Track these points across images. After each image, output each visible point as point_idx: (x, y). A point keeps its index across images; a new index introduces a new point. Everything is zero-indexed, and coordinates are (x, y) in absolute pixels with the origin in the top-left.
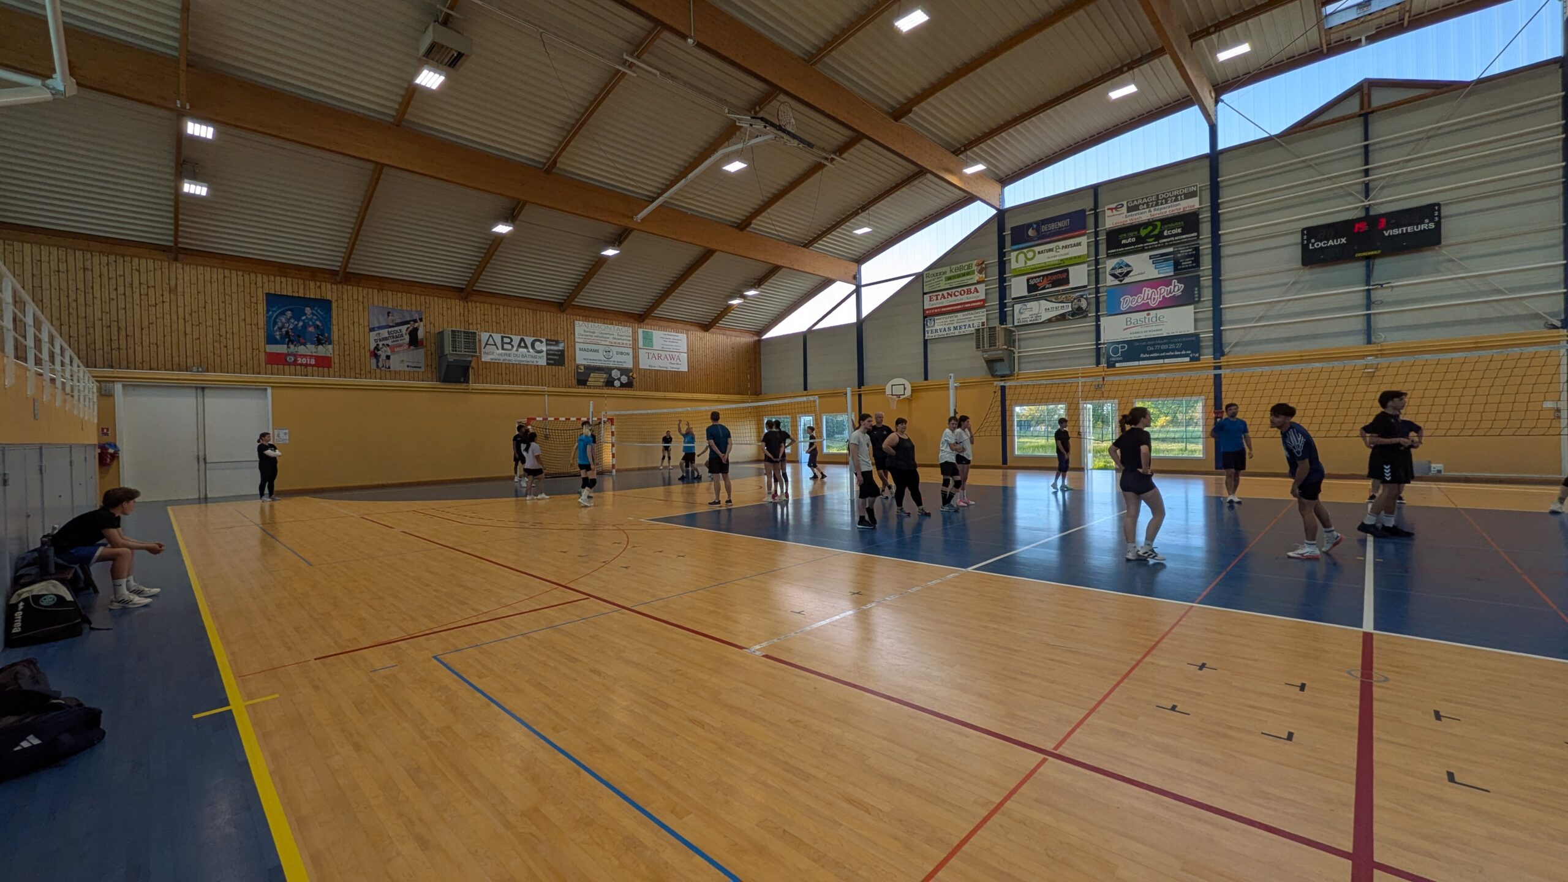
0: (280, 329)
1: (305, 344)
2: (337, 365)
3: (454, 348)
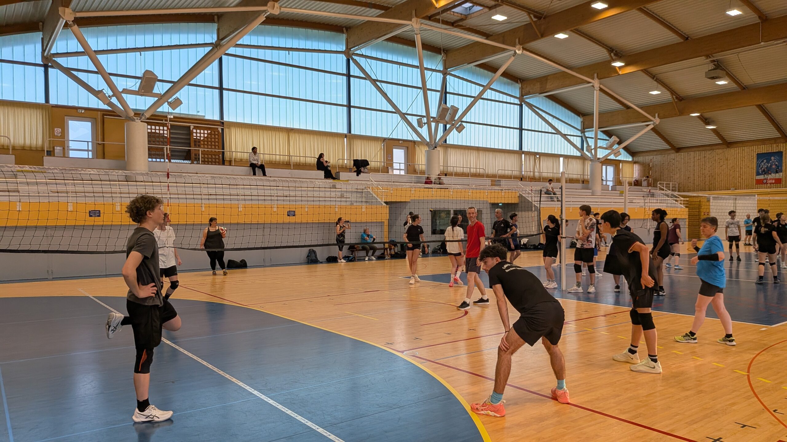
0: (761, 168)
1: (771, 174)
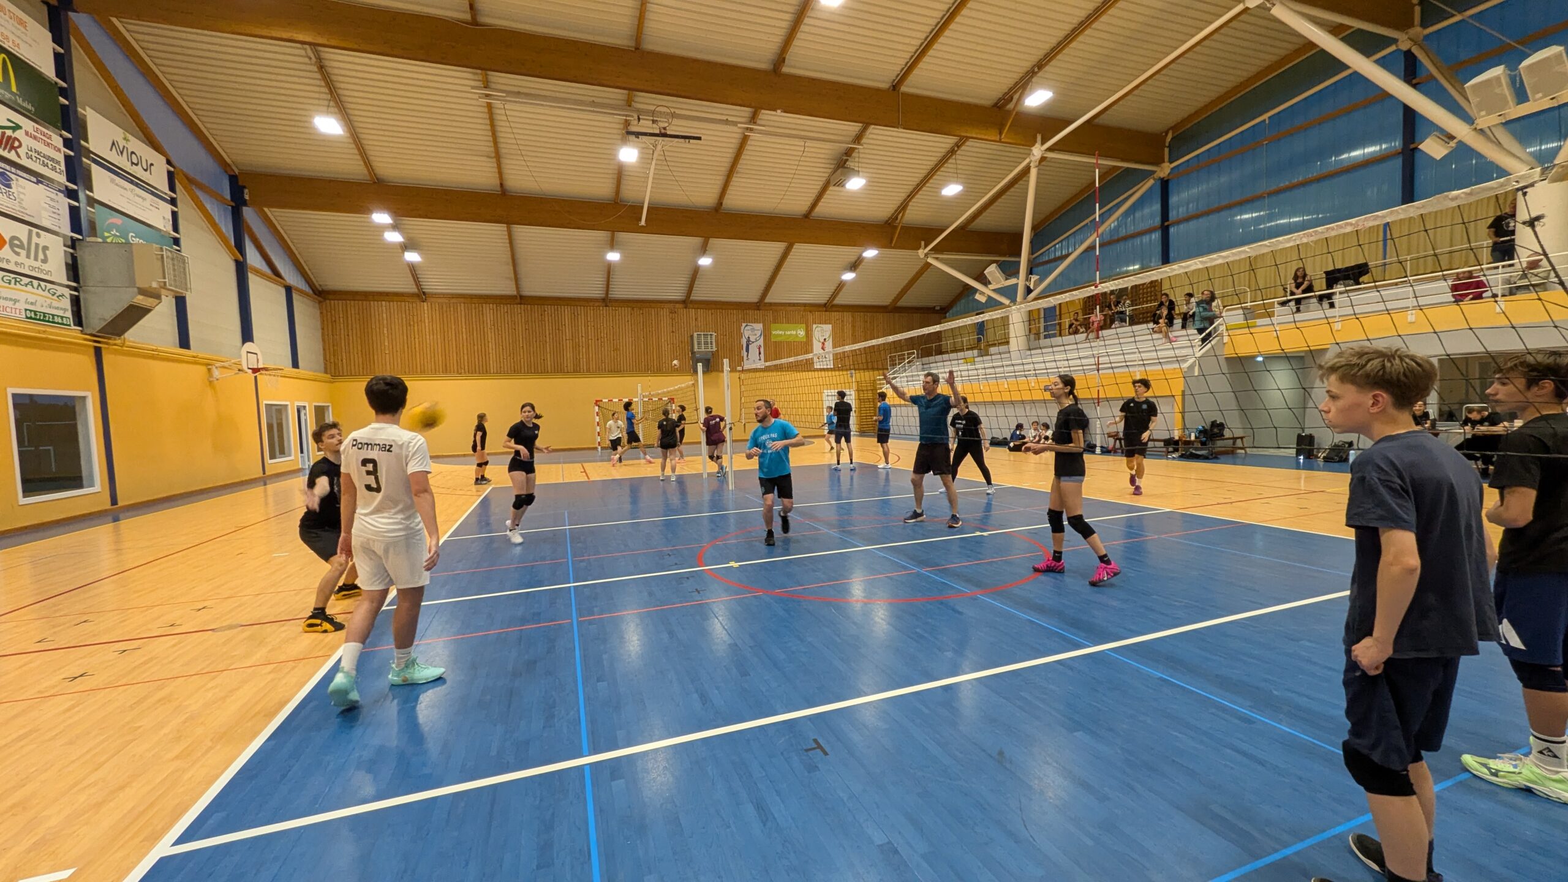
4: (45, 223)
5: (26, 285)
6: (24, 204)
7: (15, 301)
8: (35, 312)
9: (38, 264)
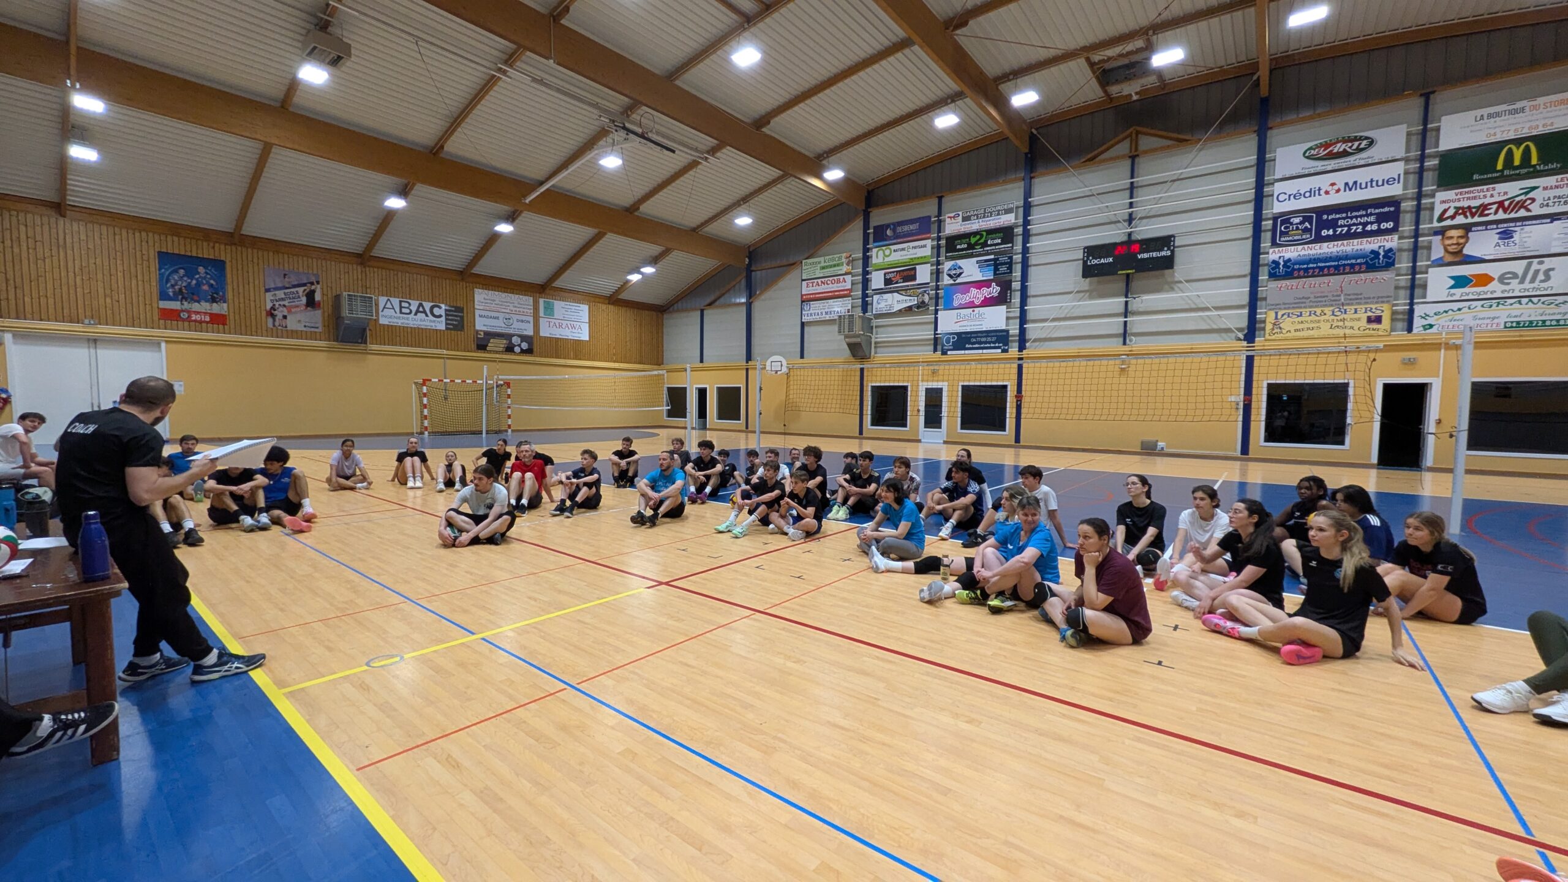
2: (232, 322)
3: (351, 310)
4: (1553, 251)
5: (1511, 304)
6: (1526, 245)
7: (1494, 318)
8: (1518, 323)
9: (1532, 285)
